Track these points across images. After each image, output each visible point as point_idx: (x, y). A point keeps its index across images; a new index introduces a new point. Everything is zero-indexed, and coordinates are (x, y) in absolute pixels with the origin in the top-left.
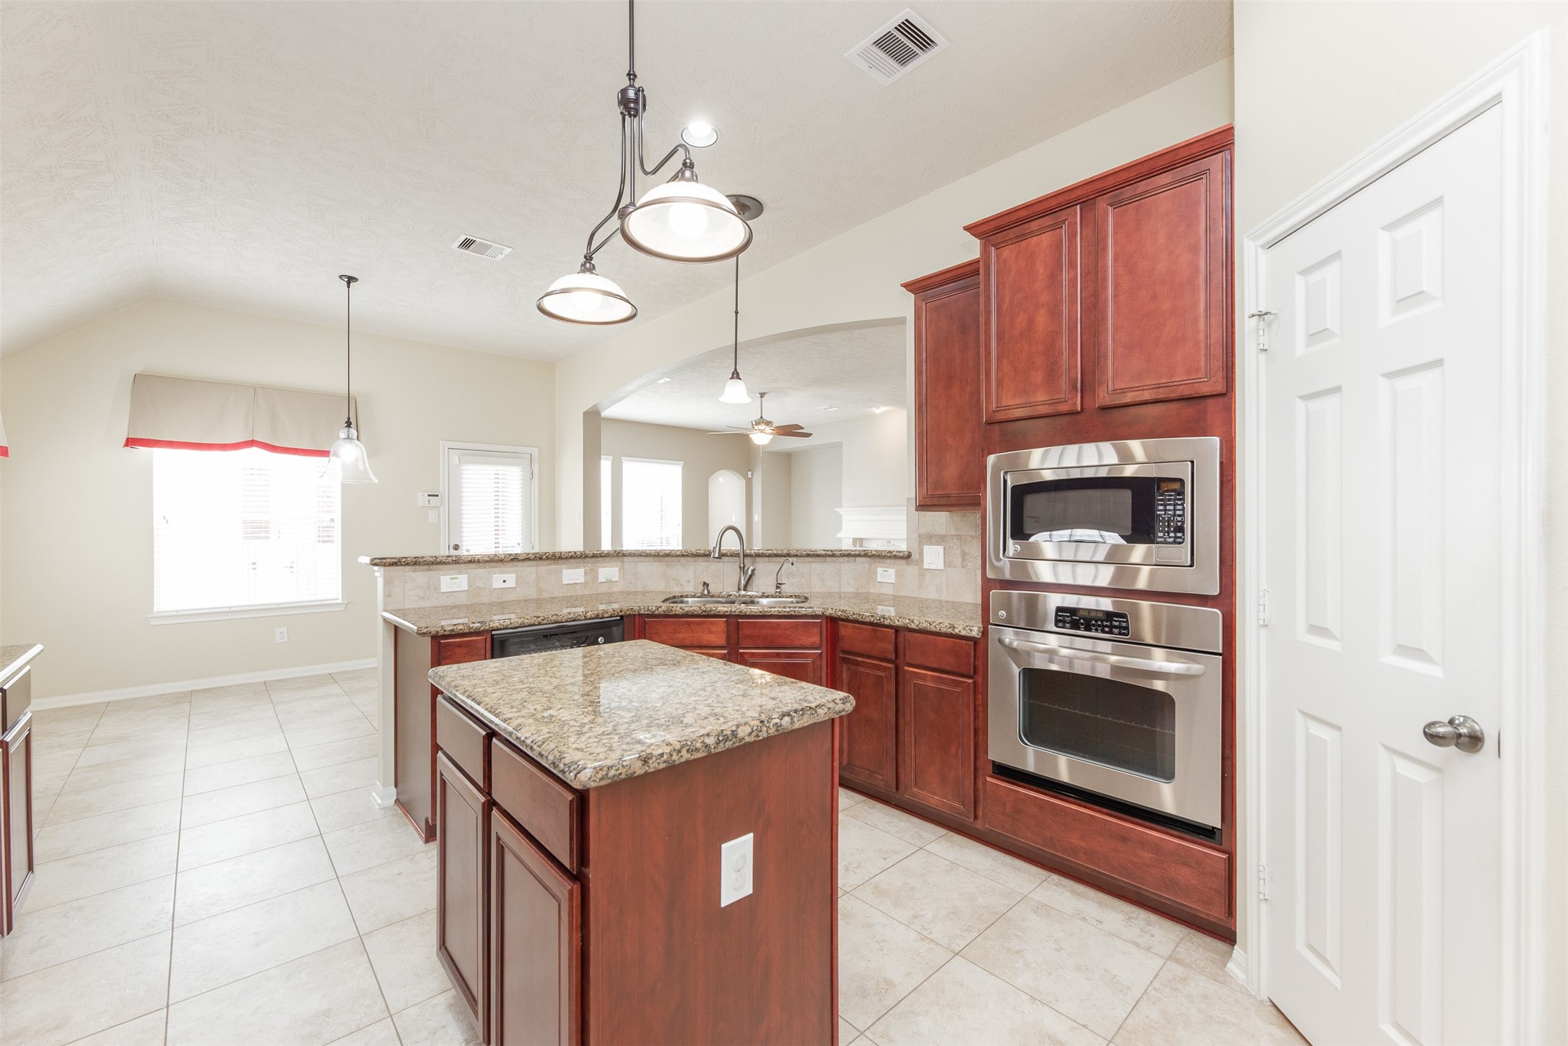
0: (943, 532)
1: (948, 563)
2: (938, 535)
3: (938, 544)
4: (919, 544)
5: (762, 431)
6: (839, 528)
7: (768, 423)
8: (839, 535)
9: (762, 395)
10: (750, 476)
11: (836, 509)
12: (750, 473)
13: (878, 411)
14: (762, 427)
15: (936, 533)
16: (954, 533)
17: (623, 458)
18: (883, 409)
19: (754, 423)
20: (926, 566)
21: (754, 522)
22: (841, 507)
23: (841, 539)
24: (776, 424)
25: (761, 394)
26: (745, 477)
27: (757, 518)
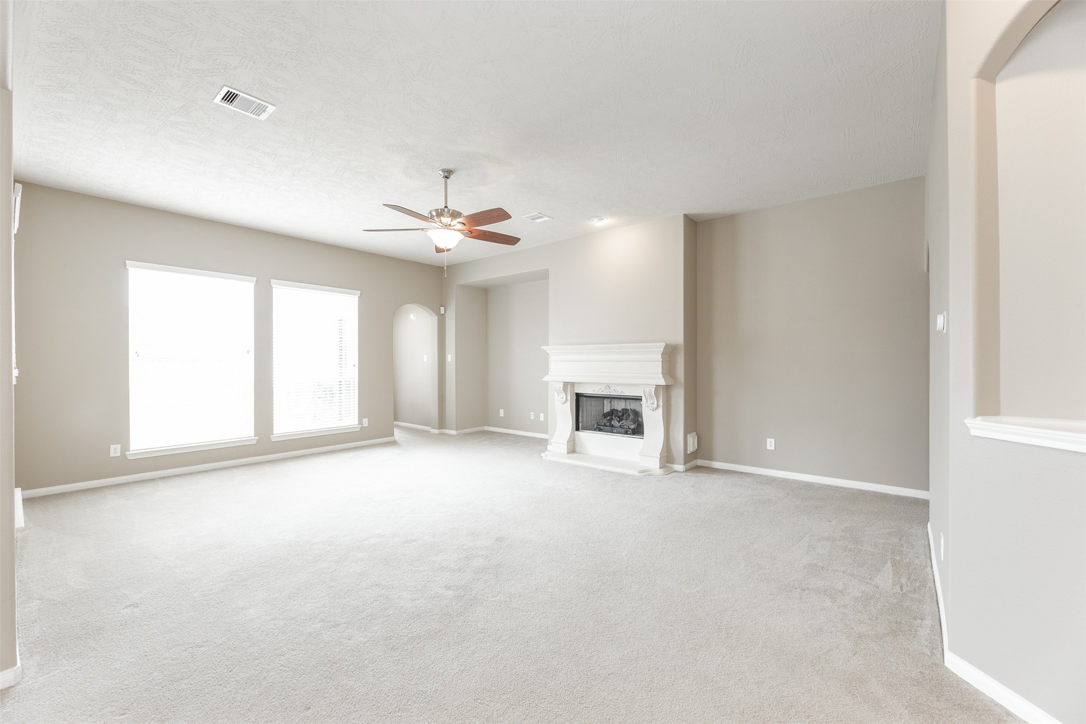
5: (447, 226)
6: (546, 372)
7: (455, 215)
8: (546, 379)
9: (448, 174)
10: (442, 312)
11: (542, 347)
12: (442, 309)
13: (597, 224)
14: (446, 220)
17: (272, 280)
18: (607, 221)
19: (434, 213)
21: (447, 363)
22: (548, 345)
23: (547, 383)
24: (467, 212)
25: (444, 171)
26: (437, 312)
27: (450, 358)
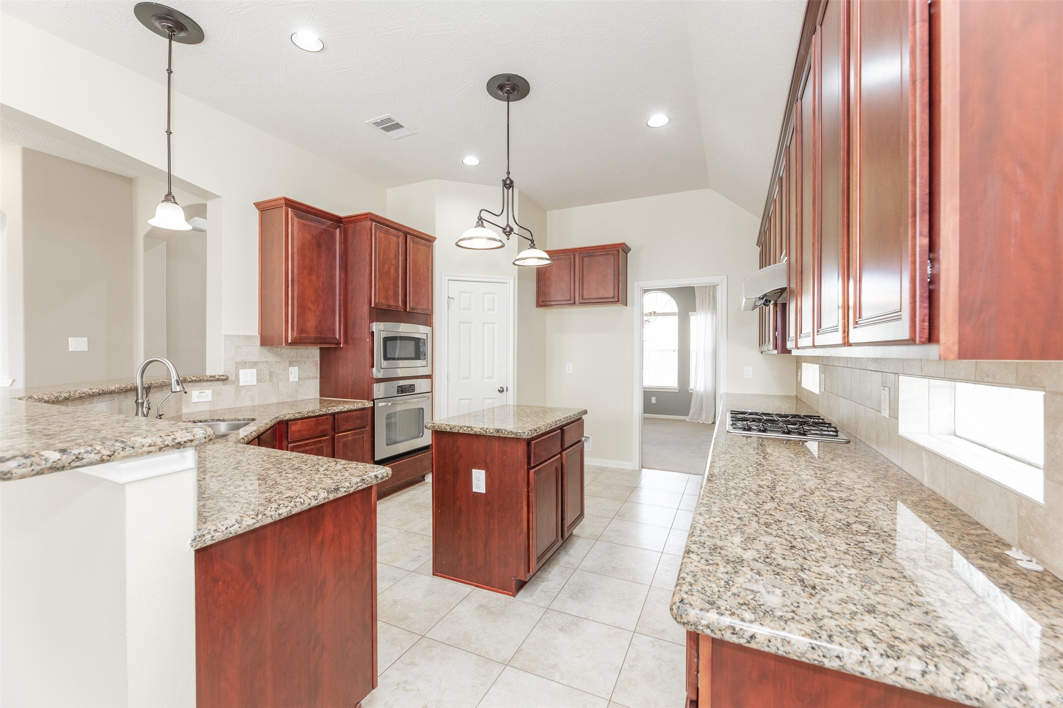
0: (255, 359)
1: (259, 380)
2: (251, 362)
3: (252, 367)
4: (236, 367)
15: (250, 360)
16: (264, 360)
20: (242, 383)
